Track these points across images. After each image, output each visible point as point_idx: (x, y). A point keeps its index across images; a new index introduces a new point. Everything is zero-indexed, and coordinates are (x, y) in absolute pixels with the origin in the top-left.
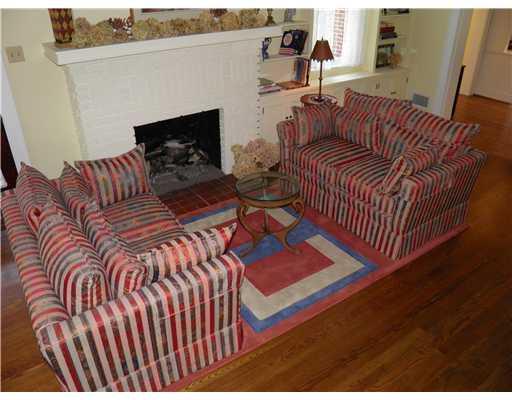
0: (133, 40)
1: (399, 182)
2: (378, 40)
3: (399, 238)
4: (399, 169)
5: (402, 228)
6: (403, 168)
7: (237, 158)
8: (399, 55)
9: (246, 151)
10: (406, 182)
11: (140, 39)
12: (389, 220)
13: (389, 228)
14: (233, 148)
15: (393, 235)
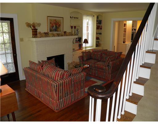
0: (49, 37)
1: (109, 63)
2: (96, 40)
3: (110, 75)
4: (108, 60)
5: (111, 73)
6: (109, 60)
7: (69, 66)
8: (100, 44)
9: (71, 64)
10: (110, 62)
11: (51, 37)
12: (108, 72)
13: (108, 73)
14: (68, 63)
15: (109, 75)
